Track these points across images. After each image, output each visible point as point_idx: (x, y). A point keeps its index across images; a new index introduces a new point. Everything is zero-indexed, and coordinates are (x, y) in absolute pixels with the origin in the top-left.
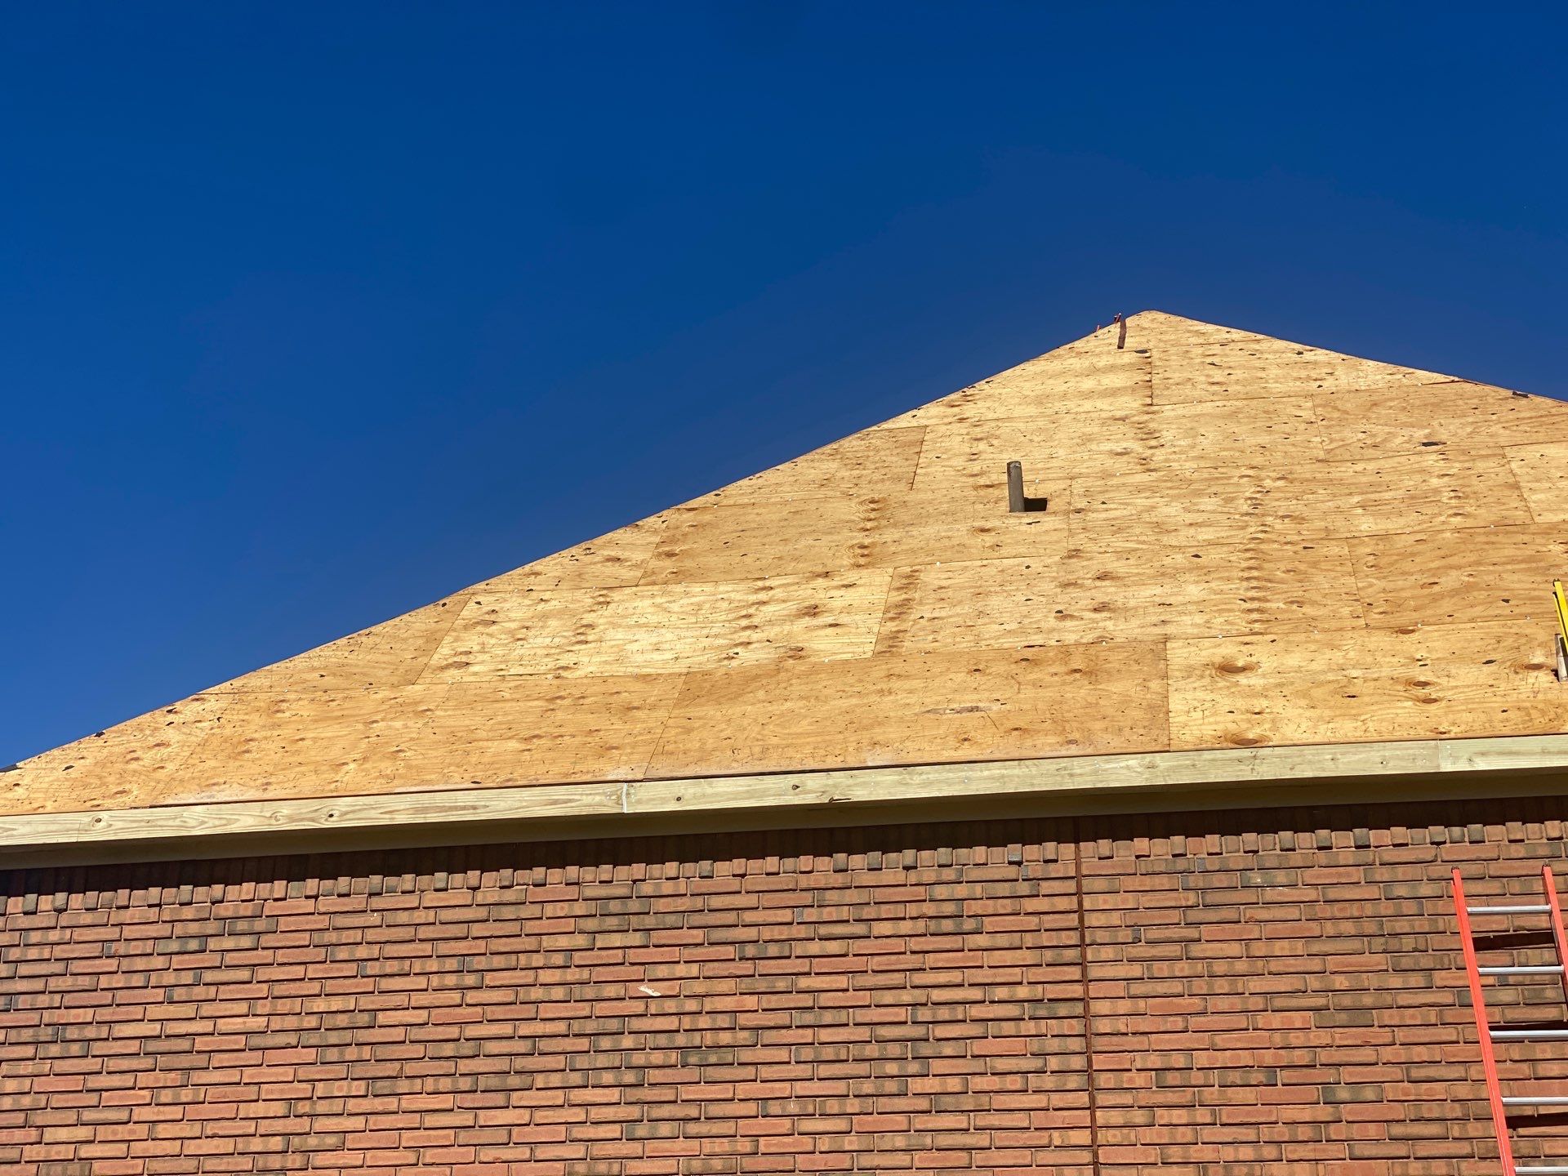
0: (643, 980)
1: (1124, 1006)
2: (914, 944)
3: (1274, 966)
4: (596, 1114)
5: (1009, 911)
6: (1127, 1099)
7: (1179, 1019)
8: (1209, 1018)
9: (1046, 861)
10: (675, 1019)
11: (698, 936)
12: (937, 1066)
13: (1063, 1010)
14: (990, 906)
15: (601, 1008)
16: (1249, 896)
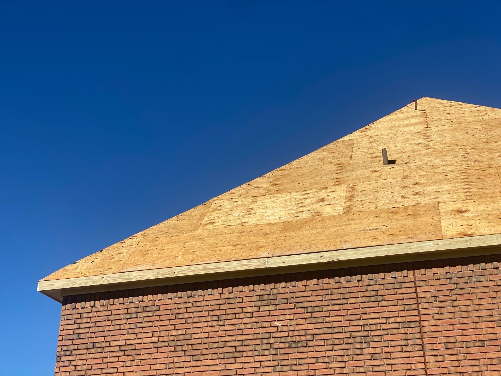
0: (276, 321)
1: (433, 323)
2: (363, 305)
3: (482, 307)
4: (263, 364)
5: (393, 293)
6: (436, 353)
7: (451, 326)
8: (461, 325)
9: (404, 277)
10: (287, 333)
11: (292, 306)
12: (372, 345)
13: (412, 325)
14: (387, 292)
15: (263, 330)
16: (472, 285)
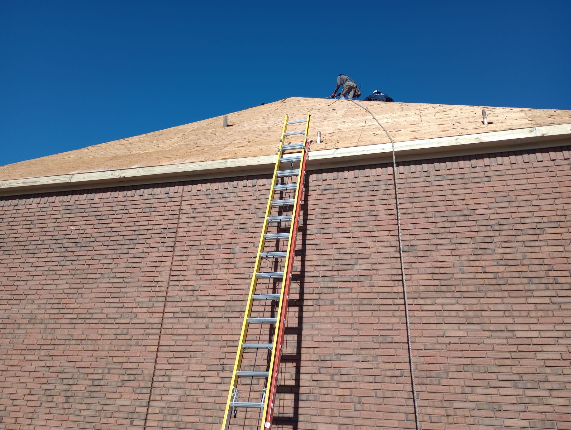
0: (72, 226)
1: (186, 229)
2: (138, 215)
3: (226, 218)
4: (53, 259)
5: (163, 206)
7: (200, 232)
8: (207, 232)
9: (175, 193)
10: (77, 235)
11: (87, 214)
12: (137, 246)
13: (171, 231)
14: (159, 205)
15: (61, 233)
16: (224, 200)
